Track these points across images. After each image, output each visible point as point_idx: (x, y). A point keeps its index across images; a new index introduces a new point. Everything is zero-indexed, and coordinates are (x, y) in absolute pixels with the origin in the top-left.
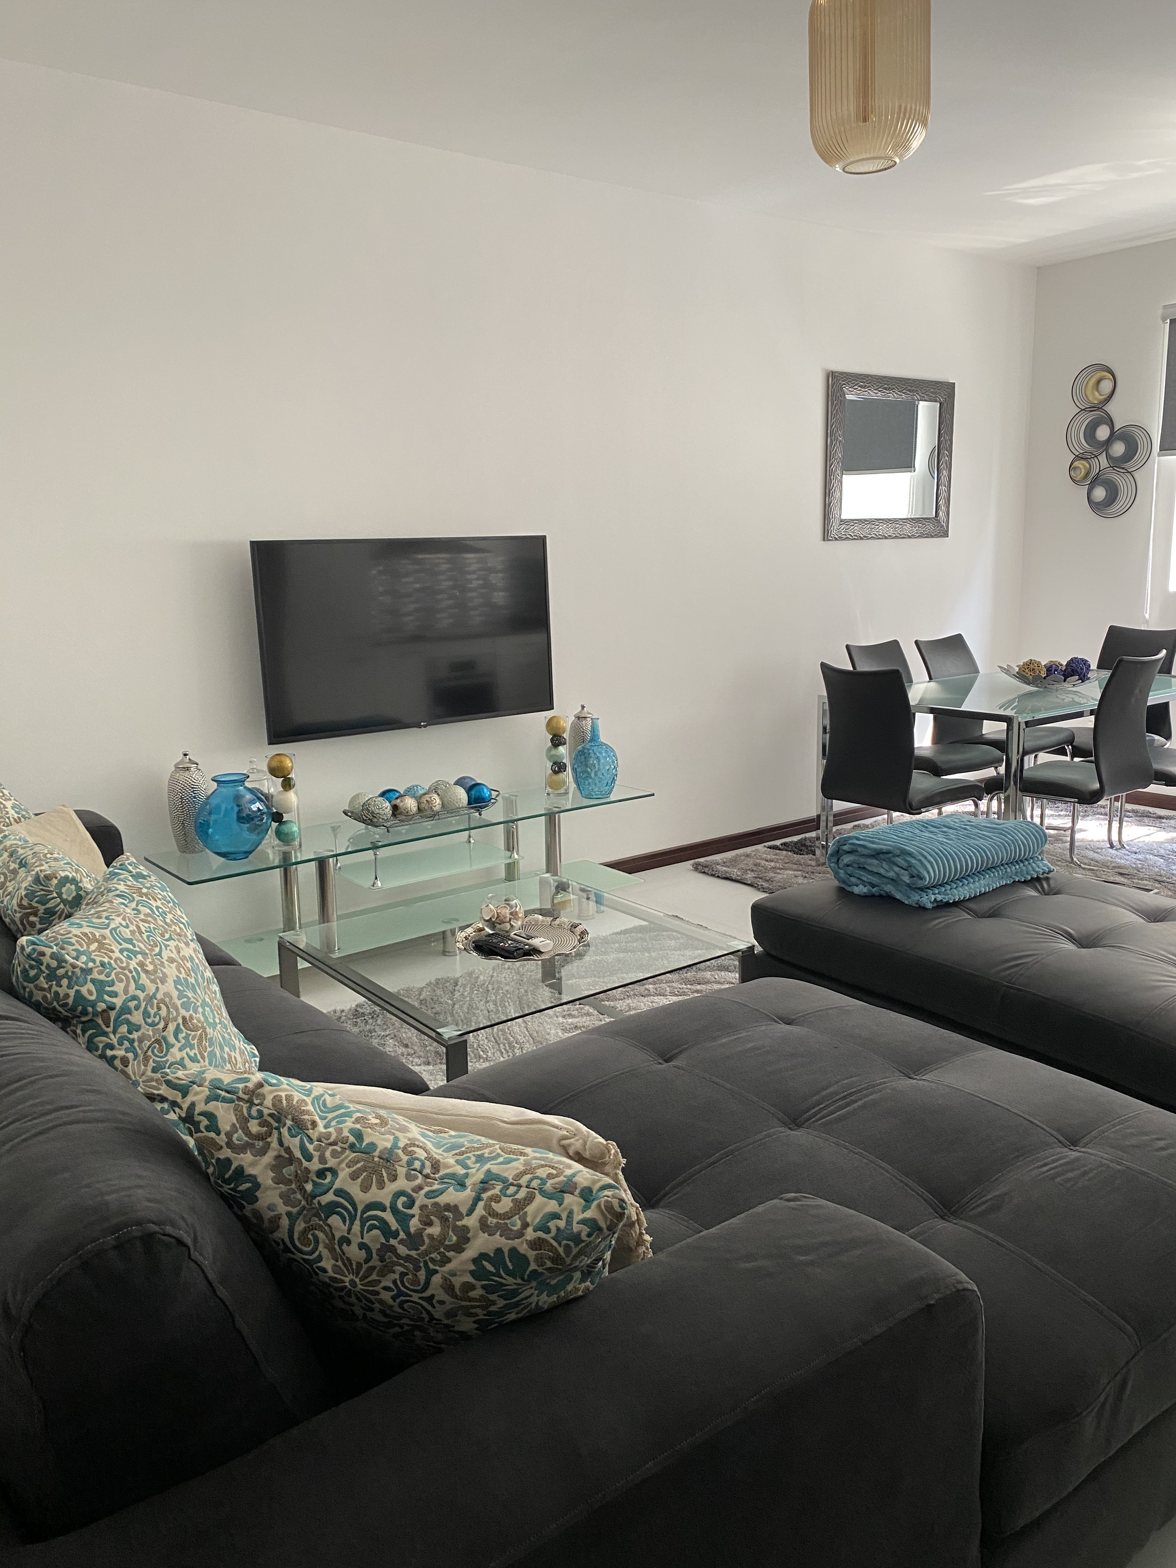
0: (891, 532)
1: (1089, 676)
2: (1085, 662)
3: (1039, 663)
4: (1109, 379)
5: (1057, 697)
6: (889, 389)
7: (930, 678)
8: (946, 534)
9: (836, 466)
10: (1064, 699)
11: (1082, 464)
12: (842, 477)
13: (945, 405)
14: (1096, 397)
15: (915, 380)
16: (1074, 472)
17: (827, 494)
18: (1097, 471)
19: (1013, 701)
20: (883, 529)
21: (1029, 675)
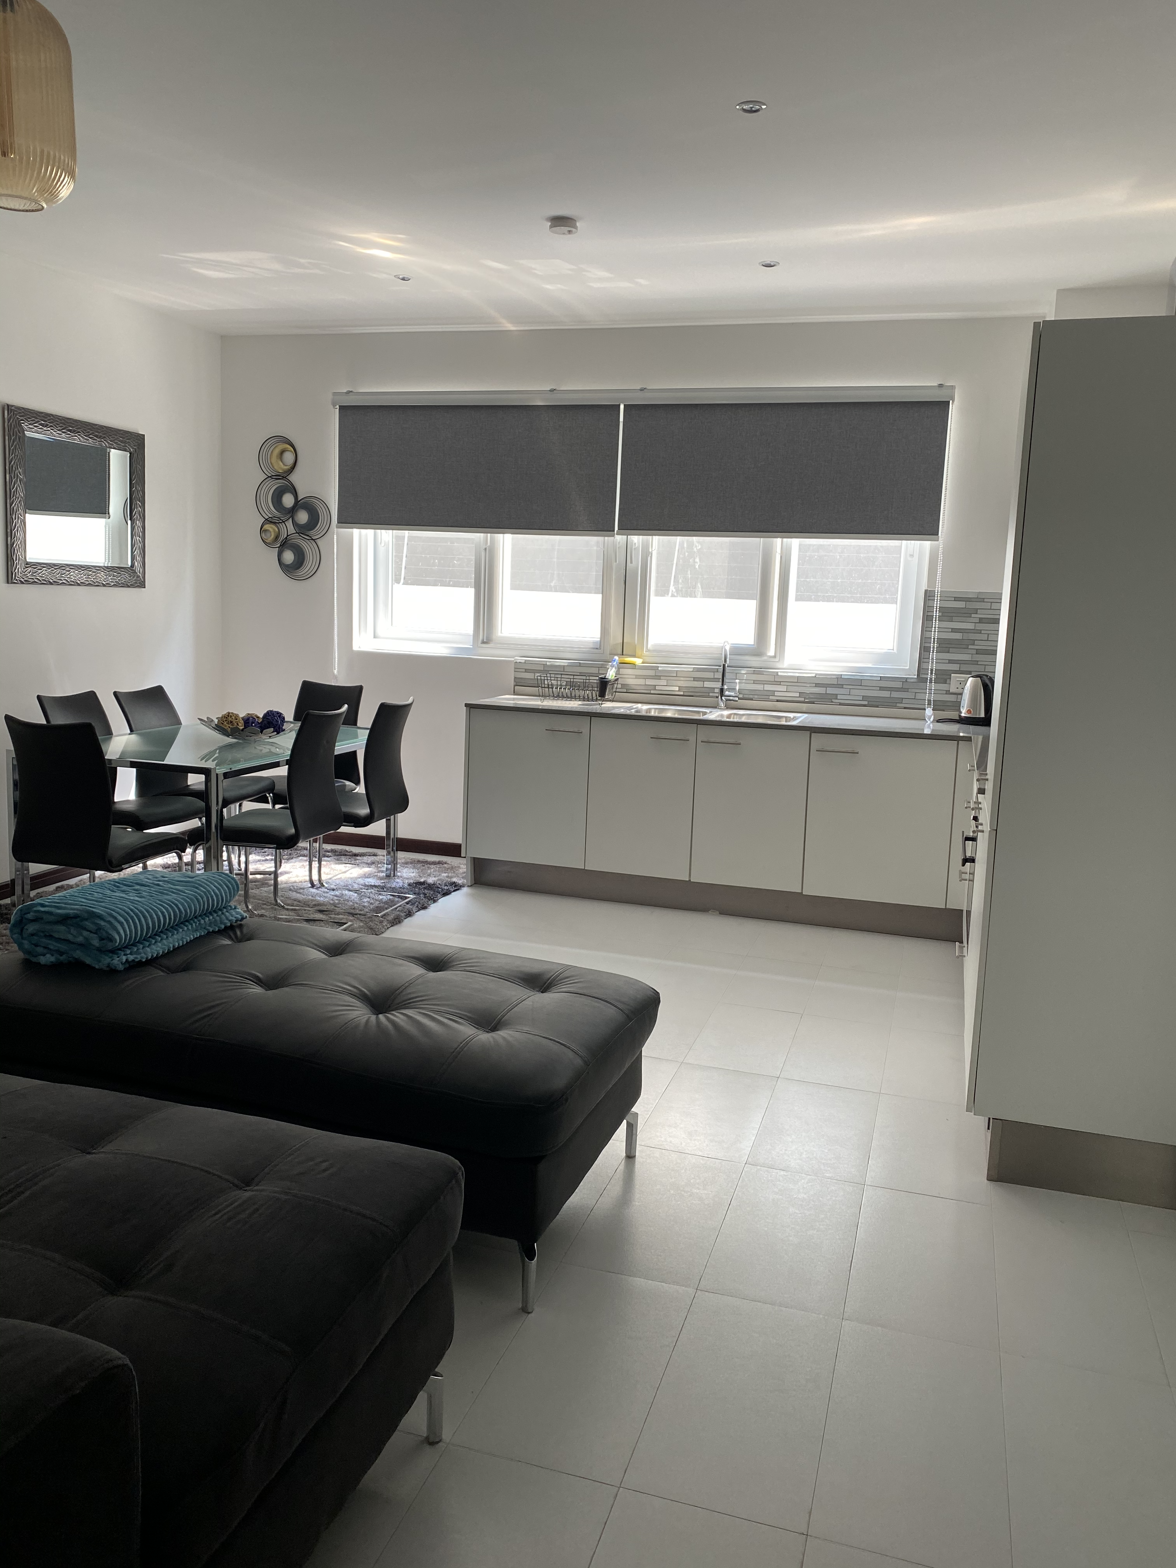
0: (84, 579)
1: (284, 728)
2: (280, 715)
3: (237, 716)
4: (291, 451)
5: (255, 748)
6: (74, 432)
7: (131, 730)
8: (142, 585)
9: (18, 505)
10: (261, 750)
11: (271, 528)
12: (25, 517)
13: (135, 455)
14: (281, 467)
15: (102, 427)
16: (265, 535)
17: (9, 534)
18: (285, 536)
19: (214, 752)
20: (74, 575)
21: (227, 726)
